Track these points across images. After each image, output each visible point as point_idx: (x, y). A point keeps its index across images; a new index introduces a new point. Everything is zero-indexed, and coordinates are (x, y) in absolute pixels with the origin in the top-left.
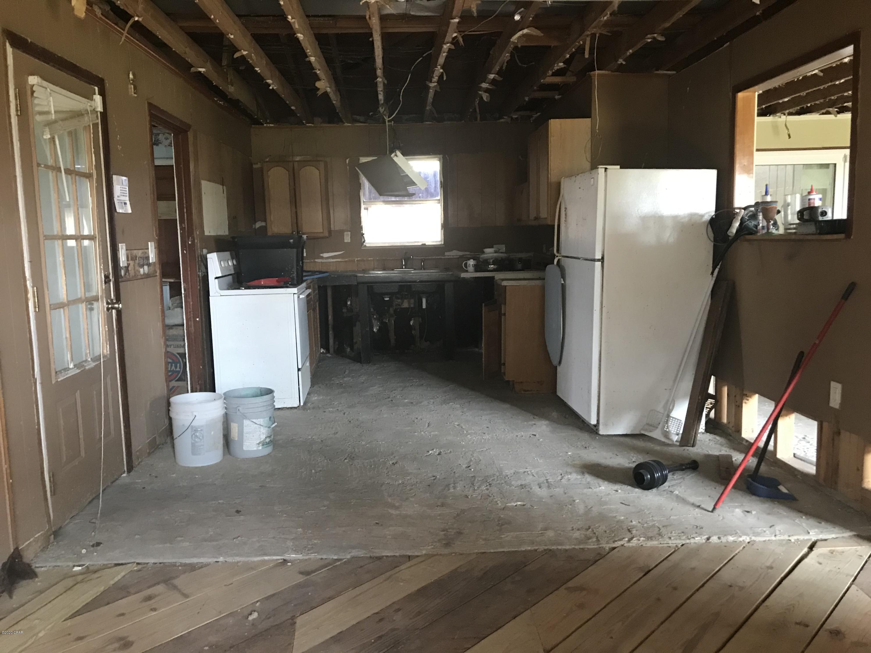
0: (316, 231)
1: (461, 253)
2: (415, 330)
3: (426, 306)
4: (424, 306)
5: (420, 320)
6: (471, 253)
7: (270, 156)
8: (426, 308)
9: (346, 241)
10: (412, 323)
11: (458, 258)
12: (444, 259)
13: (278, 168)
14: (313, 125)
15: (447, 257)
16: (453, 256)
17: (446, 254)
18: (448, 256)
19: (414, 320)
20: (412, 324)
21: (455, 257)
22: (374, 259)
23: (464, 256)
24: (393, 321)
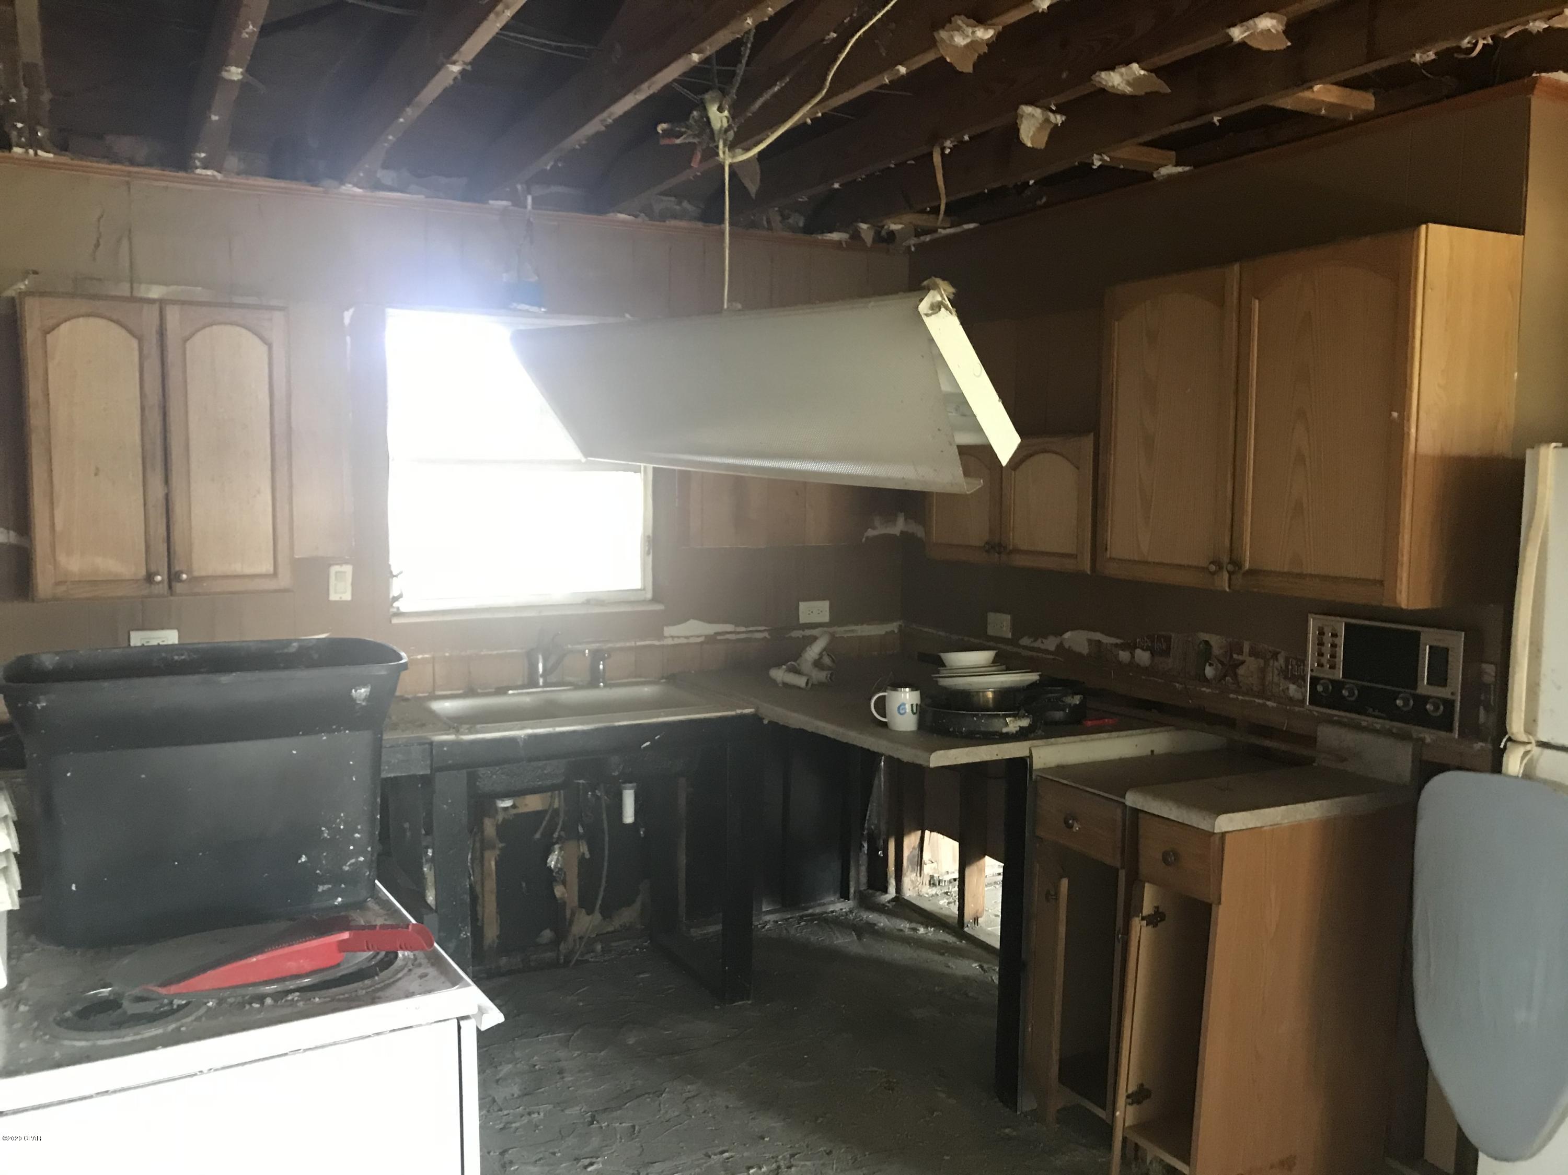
0: (248, 570)
1: (711, 629)
2: (564, 883)
3: (637, 813)
4: (629, 817)
5: (584, 849)
6: (737, 625)
7: (35, 273)
8: (635, 823)
9: (333, 597)
10: (552, 861)
11: (702, 643)
12: (663, 646)
13: (93, 321)
14: (219, 176)
15: (669, 642)
16: (687, 637)
17: (669, 631)
18: (673, 637)
19: (561, 849)
20: (552, 864)
21: (692, 640)
22: (433, 658)
23: (719, 638)
24: (493, 863)
